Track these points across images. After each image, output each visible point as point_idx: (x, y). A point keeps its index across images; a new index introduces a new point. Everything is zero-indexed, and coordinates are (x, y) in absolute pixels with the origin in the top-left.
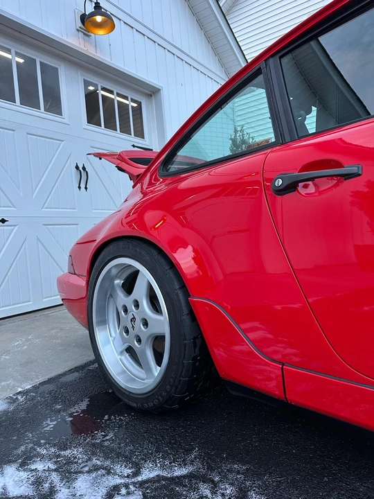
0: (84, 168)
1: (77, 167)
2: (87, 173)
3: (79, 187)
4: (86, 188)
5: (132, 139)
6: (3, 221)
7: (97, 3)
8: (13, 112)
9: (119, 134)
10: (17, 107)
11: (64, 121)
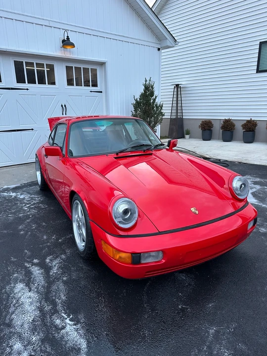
0: (65, 106)
1: (62, 106)
2: (66, 108)
4: (66, 114)
5: (92, 88)
6: (32, 129)
7: (68, 37)
8: (36, 87)
9: (83, 87)
10: (37, 85)
11: (57, 87)
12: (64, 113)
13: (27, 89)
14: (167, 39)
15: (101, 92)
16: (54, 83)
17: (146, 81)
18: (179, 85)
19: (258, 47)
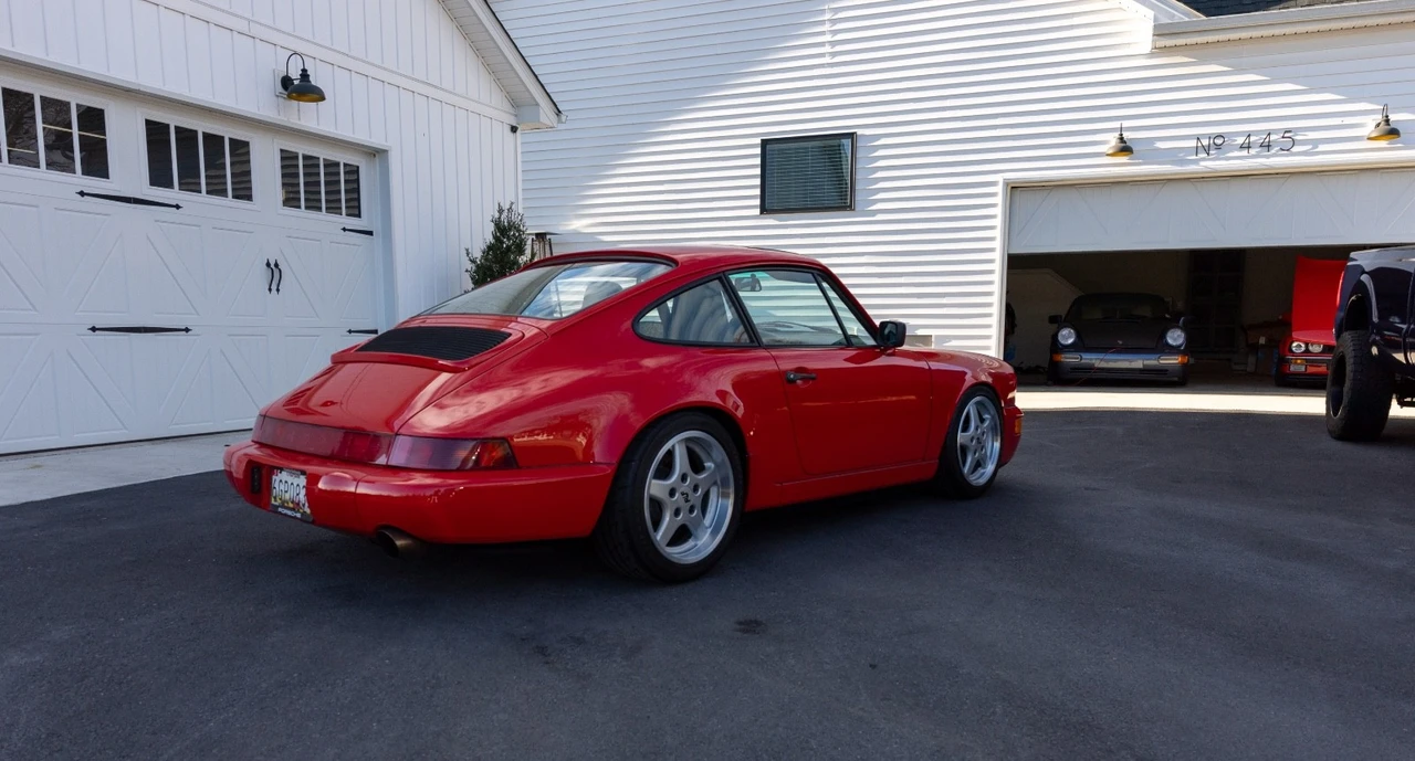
0: (276, 265)
1: (268, 265)
2: (280, 271)
3: (270, 290)
4: (278, 290)
5: (344, 220)
6: (187, 330)
7: (304, 70)
8: (199, 204)
9: (323, 216)
10: (203, 197)
11: (255, 207)
12: (274, 287)
13: (178, 207)
14: (537, 104)
15: (370, 233)
16: (249, 198)
17: (501, 211)
18: (545, 234)
19: (758, 151)
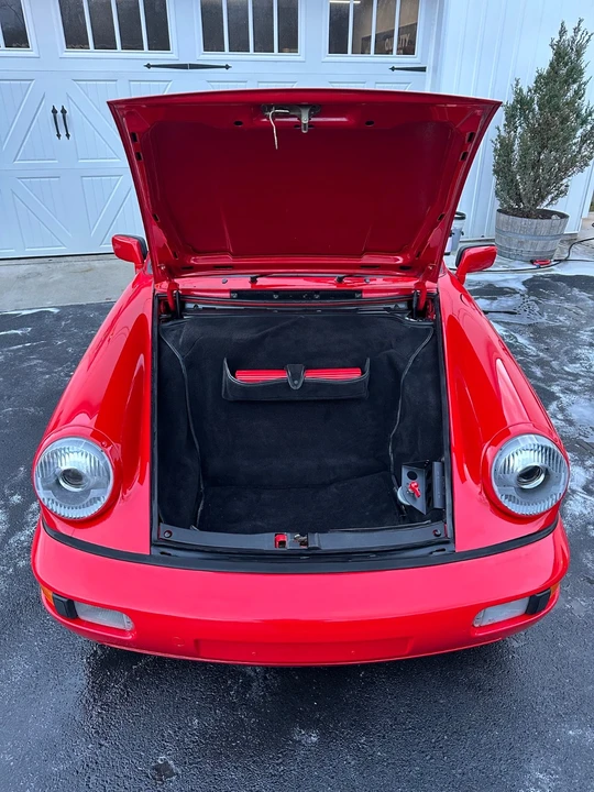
5: (395, 58)
9: (371, 58)
13: (227, 67)
15: (424, 69)
17: (563, 32)
